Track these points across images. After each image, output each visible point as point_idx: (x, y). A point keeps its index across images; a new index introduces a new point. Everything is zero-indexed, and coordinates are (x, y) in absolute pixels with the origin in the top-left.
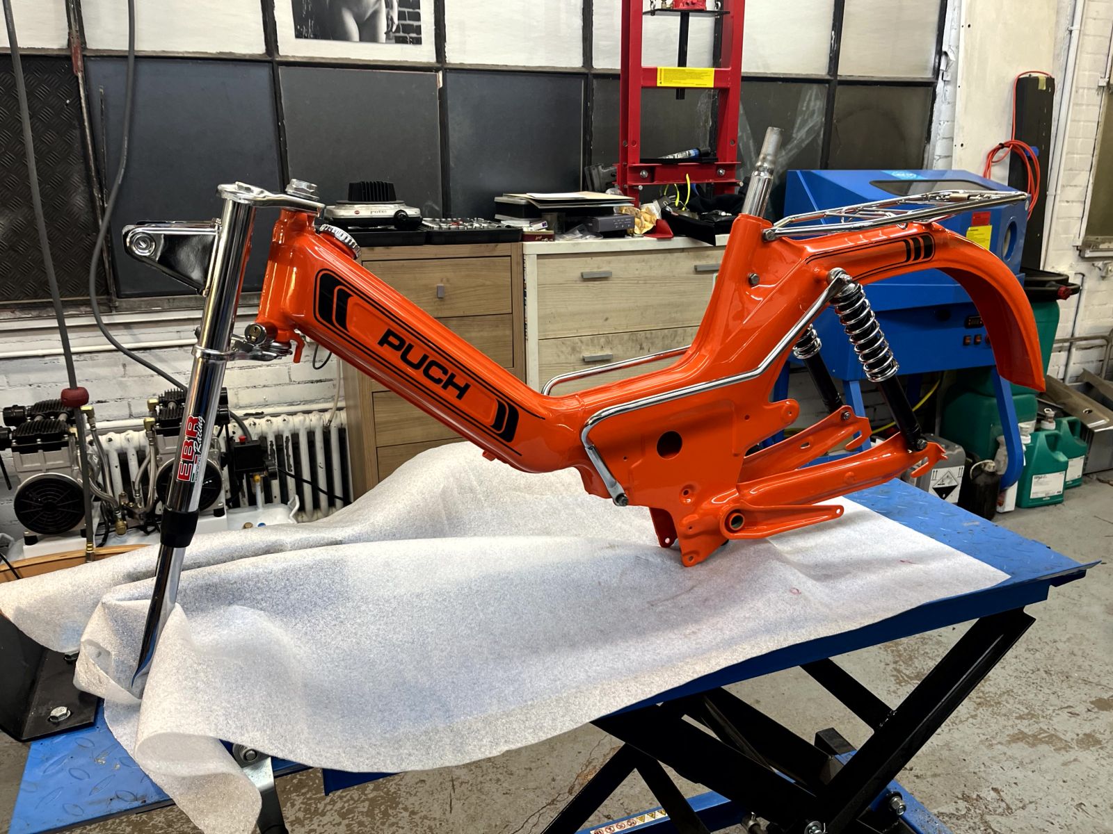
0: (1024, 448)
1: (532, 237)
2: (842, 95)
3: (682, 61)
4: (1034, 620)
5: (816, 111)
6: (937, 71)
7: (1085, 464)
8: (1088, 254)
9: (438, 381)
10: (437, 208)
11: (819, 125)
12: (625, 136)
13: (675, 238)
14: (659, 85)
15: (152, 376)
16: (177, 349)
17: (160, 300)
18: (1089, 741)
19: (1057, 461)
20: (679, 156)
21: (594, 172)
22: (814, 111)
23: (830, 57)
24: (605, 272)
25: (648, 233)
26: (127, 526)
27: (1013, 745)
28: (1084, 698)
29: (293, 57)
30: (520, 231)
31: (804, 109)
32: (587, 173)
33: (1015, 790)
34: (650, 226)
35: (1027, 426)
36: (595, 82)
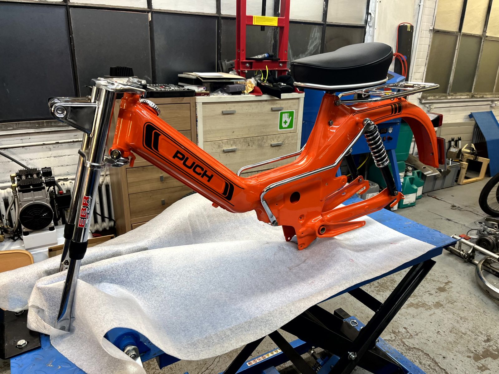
0: (402, 184)
1: (200, 94)
2: (328, 31)
3: (264, 13)
4: (435, 262)
5: (318, 38)
6: (366, 21)
7: (423, 189)
8: (423, 101)
9: (199, 174)
10: (150, 79)
11: (319, 44)
12: (239, 47)
13: (263, 95)
14: (254, 24)
15: (9, 162)
16: (21, 148)
17: (12, 124)
18: (438, 305)
19: (413, 189)
20: (260, 57)
21: (223, 64)
22: (316, 38)
23: (323, 14)
24: (233, 111)
25: (251, 93)
26: (4, 237)
27: (409, 308)
28: (434, 287)
29: (77, 3)
30: (194, 91)
31: (313, 36)
32: (219, 63)
33: (413, 327)
34: (251, 90)
35: (402, 174)
36: (222, 21)
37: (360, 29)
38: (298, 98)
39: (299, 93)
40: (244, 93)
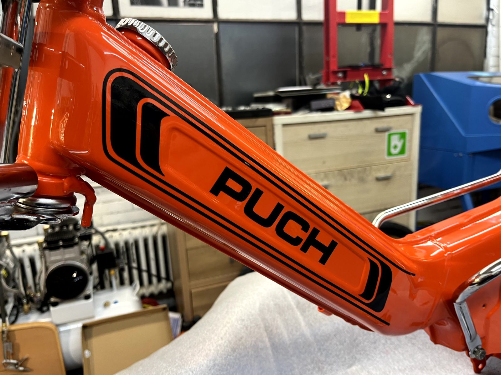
1: (278, 113)
2: (441, 32)
3: (360, 7)
5: (426, 42)
9: (295, 241)
11: (428, 49)
12: (328, 54)
13: (365, 111)
14: (346, 22)
23: (433, 12)
24: (323, 134)
25: (347, 109)
26: (30, 308)
30: (270, 110)
31: (420, 40)
36: (304, 28)
37: (480, 30)
38: (412, 114)
39: (413, 106)
40: (337, 110)
